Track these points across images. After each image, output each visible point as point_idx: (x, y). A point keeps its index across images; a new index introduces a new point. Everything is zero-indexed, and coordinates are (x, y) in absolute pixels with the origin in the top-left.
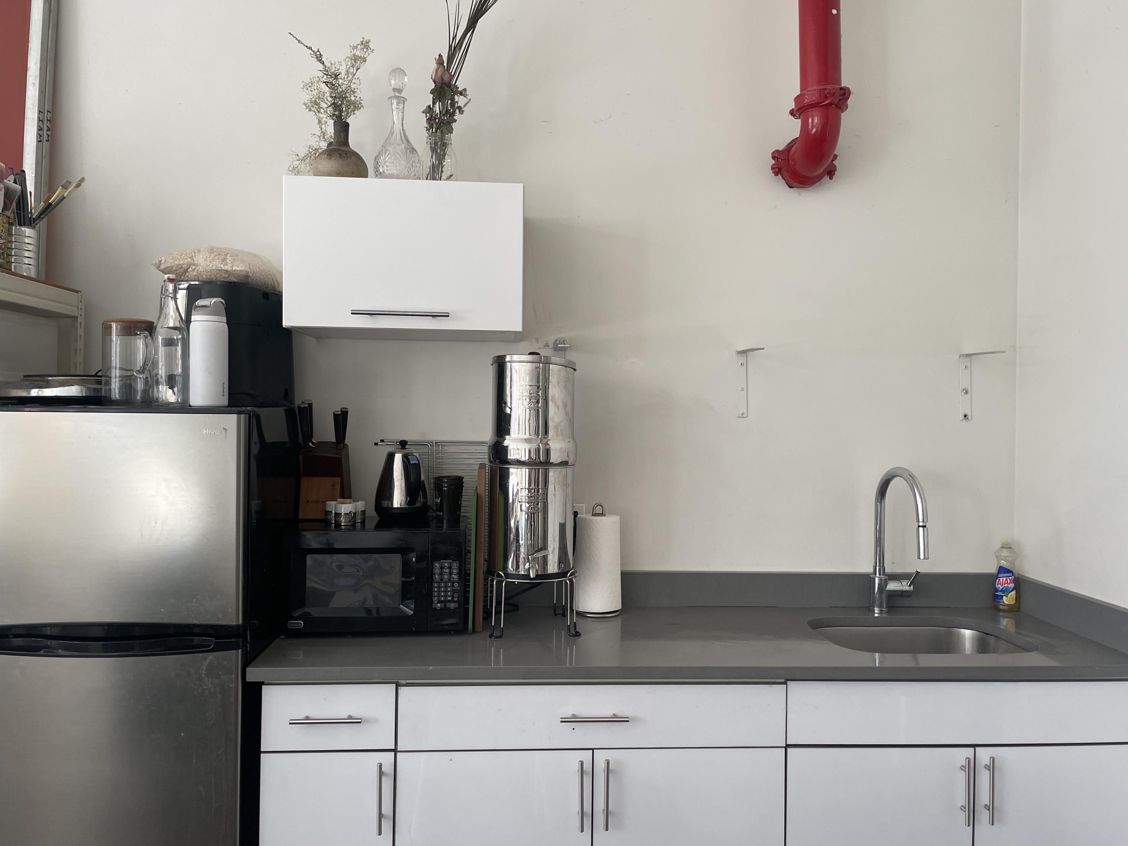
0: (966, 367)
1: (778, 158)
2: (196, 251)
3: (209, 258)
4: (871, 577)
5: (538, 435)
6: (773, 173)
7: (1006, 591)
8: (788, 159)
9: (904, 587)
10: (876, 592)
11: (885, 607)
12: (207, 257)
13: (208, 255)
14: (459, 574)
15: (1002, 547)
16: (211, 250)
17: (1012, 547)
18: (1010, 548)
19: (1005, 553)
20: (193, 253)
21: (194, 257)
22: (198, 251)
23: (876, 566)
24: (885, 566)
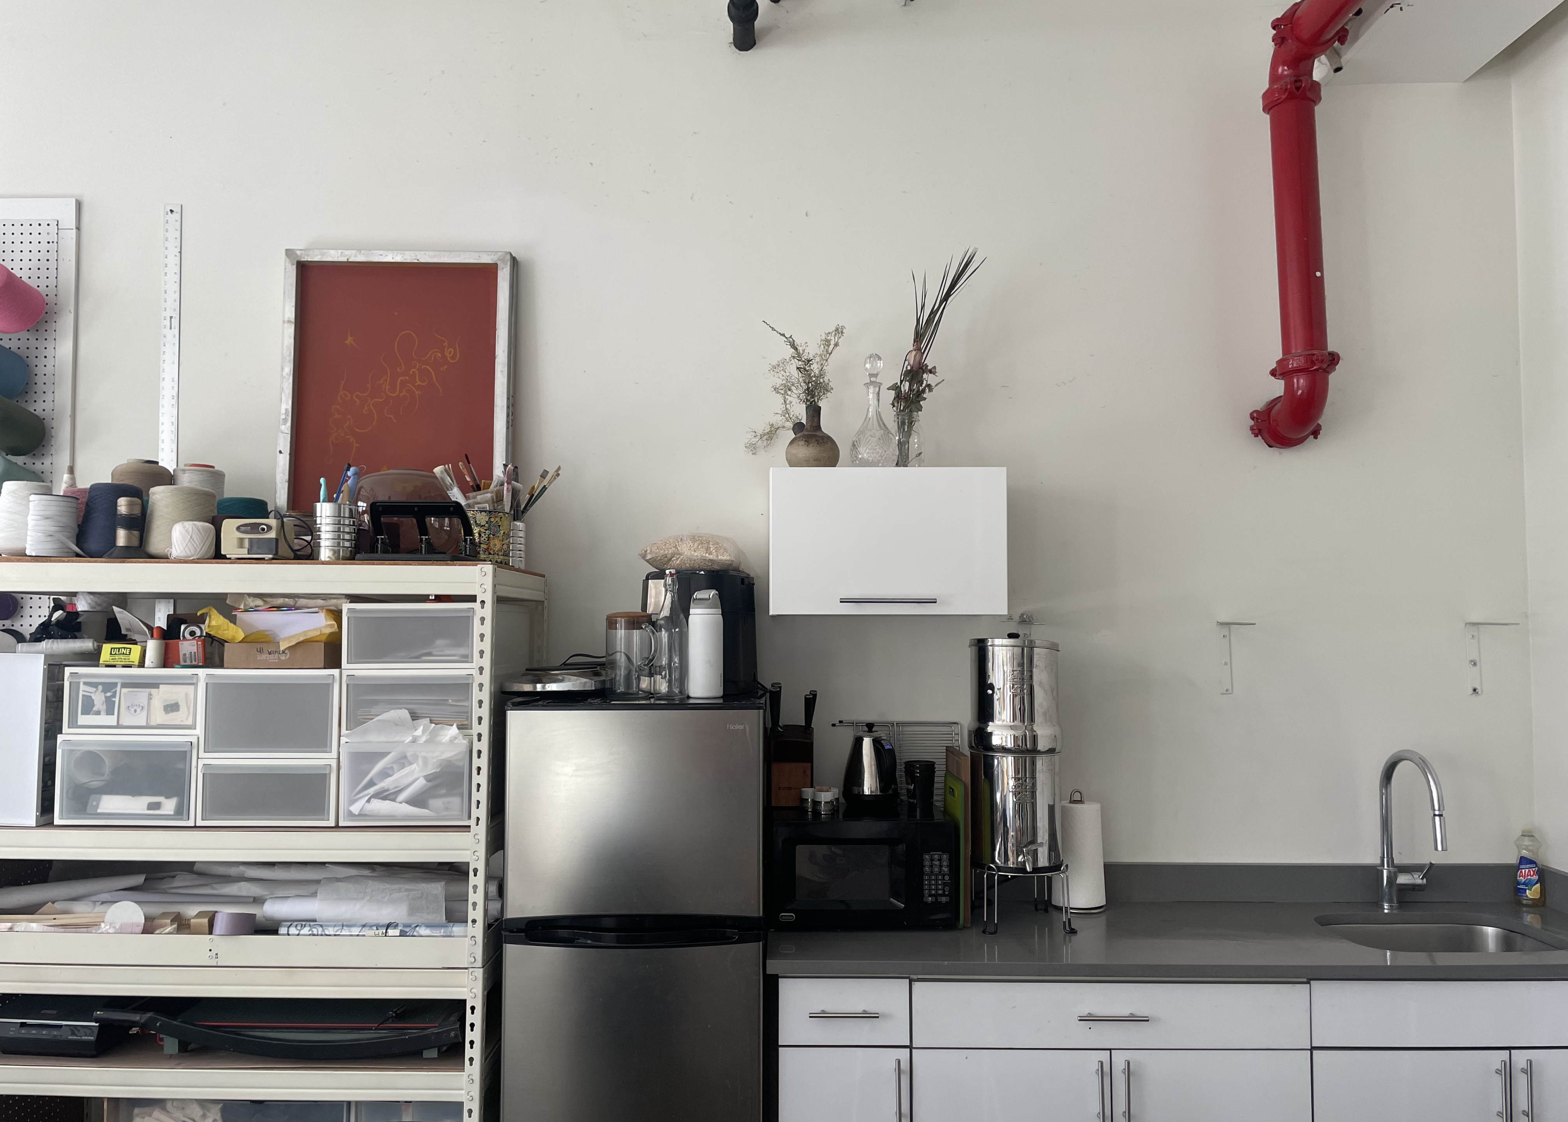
0: (1473, 637)
1: (1257, 419)
2: (679, 540)
3: (693, 547)
4: (1378, 869)
5: (1024, 722)
6: (1252, 434)
7: (1529, 884)
8: (1269, 420)
9: (1417, 880)
10: (1385, 885)
11: (1395, 903)
12: (690, 546)
13: (692, 544)
14: (950, 866)
15: (1523, 835)
16: (693, 539)
17: (1534, 835)
18: (1532, 836)
19: (1527, 842)
20: (676, 542)
21: (678, 546)
22: (681, 540)
23: (1384, 857)
24: (1394, 856)
